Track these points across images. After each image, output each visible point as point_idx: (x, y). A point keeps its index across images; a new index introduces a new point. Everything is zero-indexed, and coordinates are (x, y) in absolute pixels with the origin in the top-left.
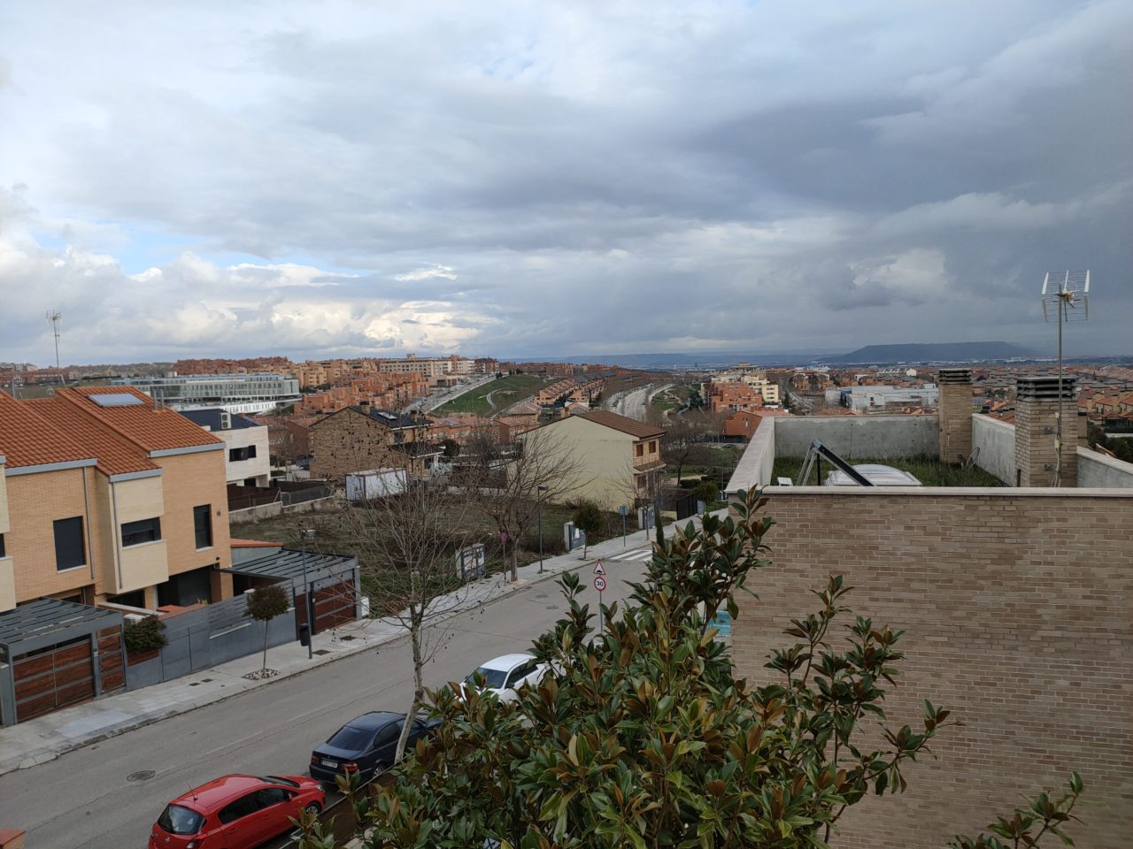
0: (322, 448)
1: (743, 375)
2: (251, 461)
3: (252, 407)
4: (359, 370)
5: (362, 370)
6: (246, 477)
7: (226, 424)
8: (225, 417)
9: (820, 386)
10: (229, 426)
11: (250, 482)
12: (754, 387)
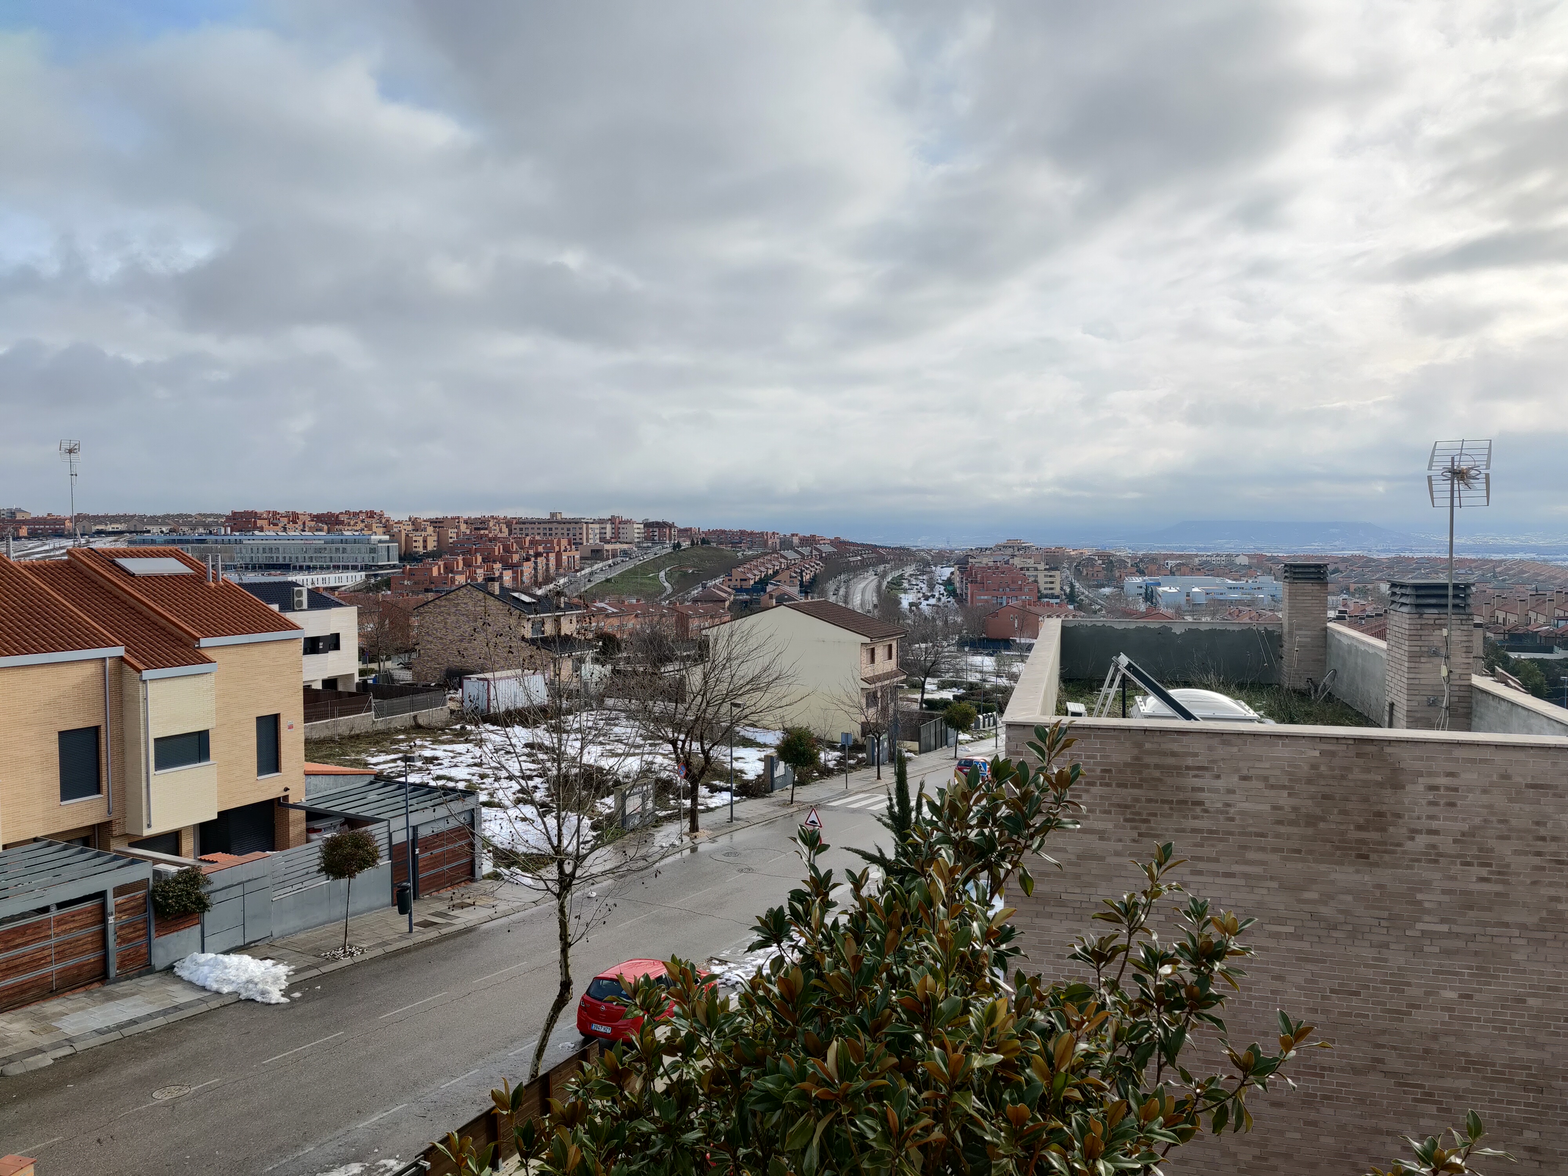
0: (430, 639)
1: (1013, 556)
2: (332, 654)
3: (332, 579)
4: (482, 532)
5: (487, 532)
6: (326, 677)
7: (300, 603)
8: (300, 593)
9: (1118, 574)
10: (305, 606)
11: (330, 683)
12: (1027, 573)
